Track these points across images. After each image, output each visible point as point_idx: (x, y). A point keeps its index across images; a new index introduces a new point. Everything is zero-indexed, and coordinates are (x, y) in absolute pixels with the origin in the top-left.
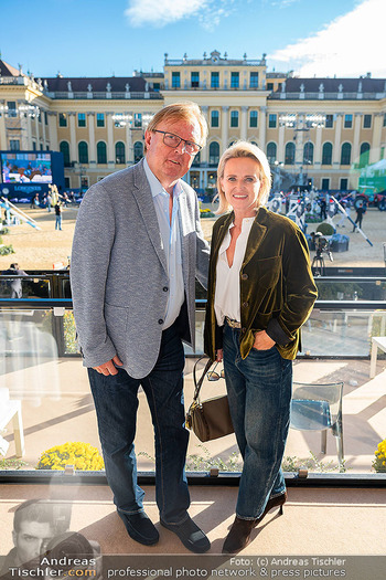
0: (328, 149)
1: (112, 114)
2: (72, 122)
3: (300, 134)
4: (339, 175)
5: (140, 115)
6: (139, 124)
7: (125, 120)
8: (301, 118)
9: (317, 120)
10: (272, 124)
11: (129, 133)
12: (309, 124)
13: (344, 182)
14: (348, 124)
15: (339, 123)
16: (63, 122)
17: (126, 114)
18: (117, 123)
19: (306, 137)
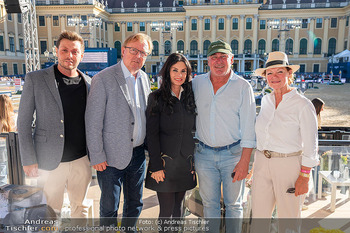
0: (304, 43)
1: (150, 22)
2: (123, 28)
3: (283, 33)
4: (312, 62)
5: (169, 23)
6: (169, 29)
7: (159, 27)
8: (283, 22)
9: (296, 23)
10: (263, 27)
11: (161, 35)
12: (289, 26)
13: (316, 67)
14: (319, 25)
15: (312, 24)
16: (117, 29)
17: (160, 22)
18: (153, 29)
19: (287, 35)
